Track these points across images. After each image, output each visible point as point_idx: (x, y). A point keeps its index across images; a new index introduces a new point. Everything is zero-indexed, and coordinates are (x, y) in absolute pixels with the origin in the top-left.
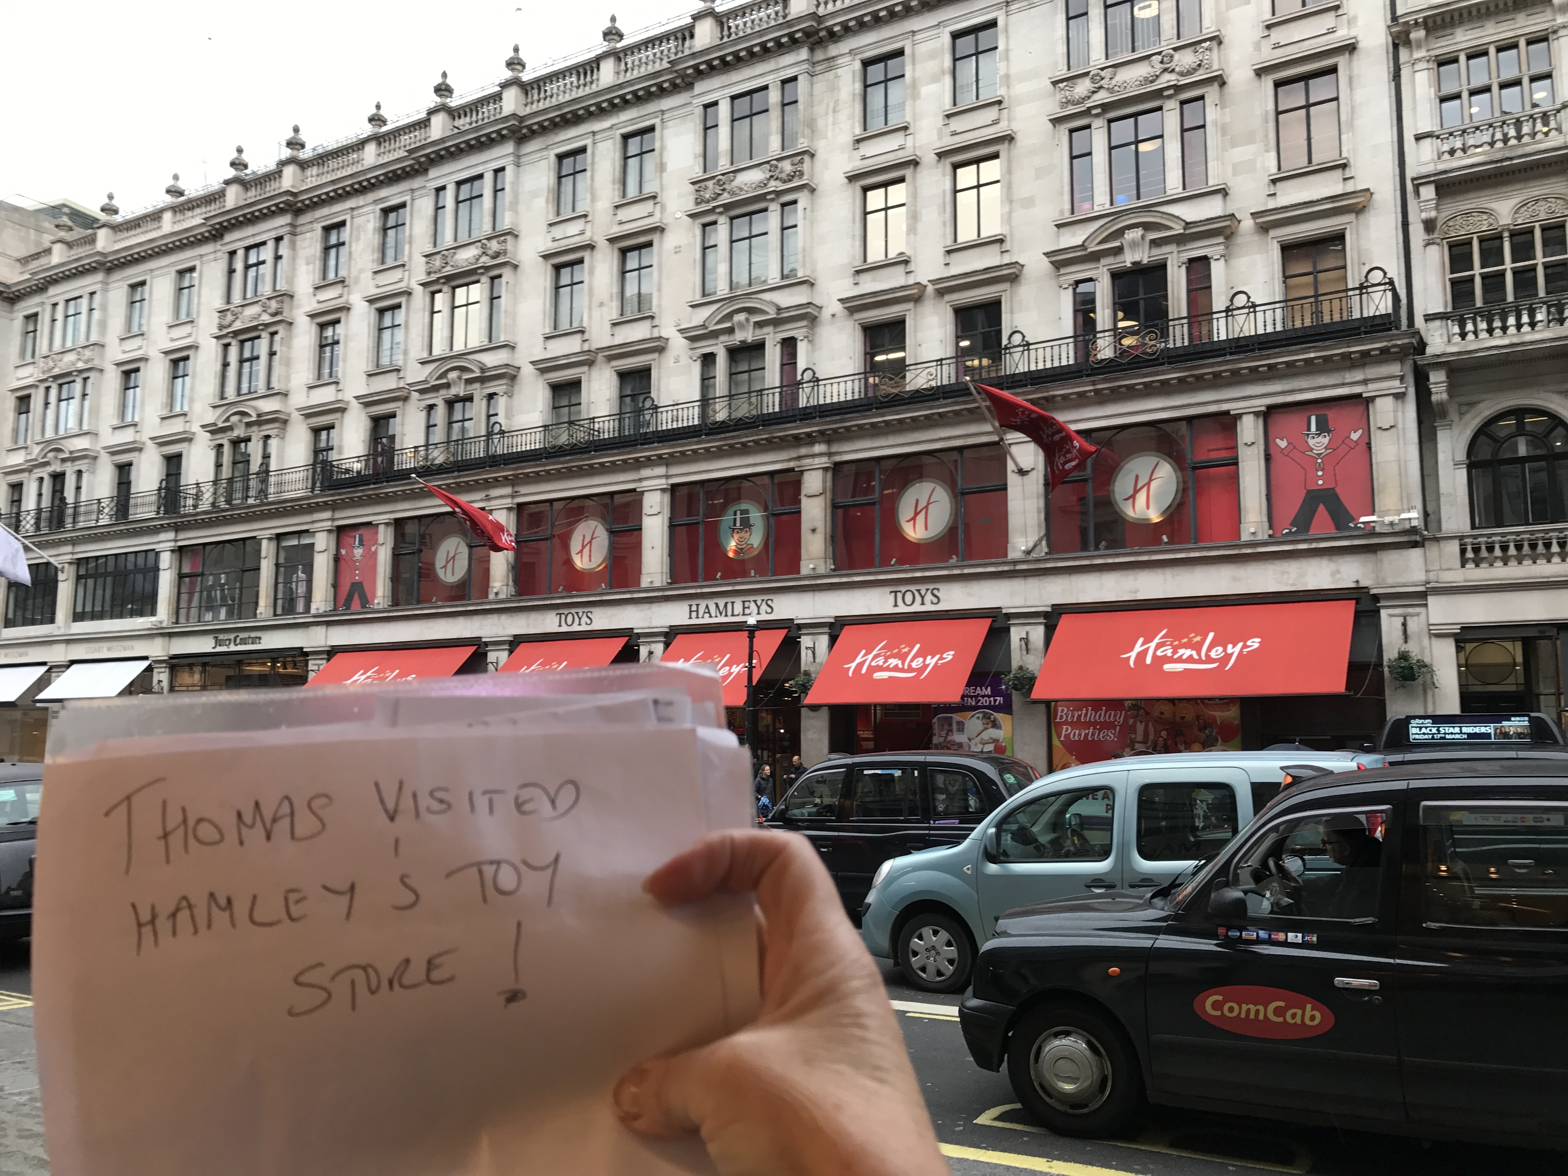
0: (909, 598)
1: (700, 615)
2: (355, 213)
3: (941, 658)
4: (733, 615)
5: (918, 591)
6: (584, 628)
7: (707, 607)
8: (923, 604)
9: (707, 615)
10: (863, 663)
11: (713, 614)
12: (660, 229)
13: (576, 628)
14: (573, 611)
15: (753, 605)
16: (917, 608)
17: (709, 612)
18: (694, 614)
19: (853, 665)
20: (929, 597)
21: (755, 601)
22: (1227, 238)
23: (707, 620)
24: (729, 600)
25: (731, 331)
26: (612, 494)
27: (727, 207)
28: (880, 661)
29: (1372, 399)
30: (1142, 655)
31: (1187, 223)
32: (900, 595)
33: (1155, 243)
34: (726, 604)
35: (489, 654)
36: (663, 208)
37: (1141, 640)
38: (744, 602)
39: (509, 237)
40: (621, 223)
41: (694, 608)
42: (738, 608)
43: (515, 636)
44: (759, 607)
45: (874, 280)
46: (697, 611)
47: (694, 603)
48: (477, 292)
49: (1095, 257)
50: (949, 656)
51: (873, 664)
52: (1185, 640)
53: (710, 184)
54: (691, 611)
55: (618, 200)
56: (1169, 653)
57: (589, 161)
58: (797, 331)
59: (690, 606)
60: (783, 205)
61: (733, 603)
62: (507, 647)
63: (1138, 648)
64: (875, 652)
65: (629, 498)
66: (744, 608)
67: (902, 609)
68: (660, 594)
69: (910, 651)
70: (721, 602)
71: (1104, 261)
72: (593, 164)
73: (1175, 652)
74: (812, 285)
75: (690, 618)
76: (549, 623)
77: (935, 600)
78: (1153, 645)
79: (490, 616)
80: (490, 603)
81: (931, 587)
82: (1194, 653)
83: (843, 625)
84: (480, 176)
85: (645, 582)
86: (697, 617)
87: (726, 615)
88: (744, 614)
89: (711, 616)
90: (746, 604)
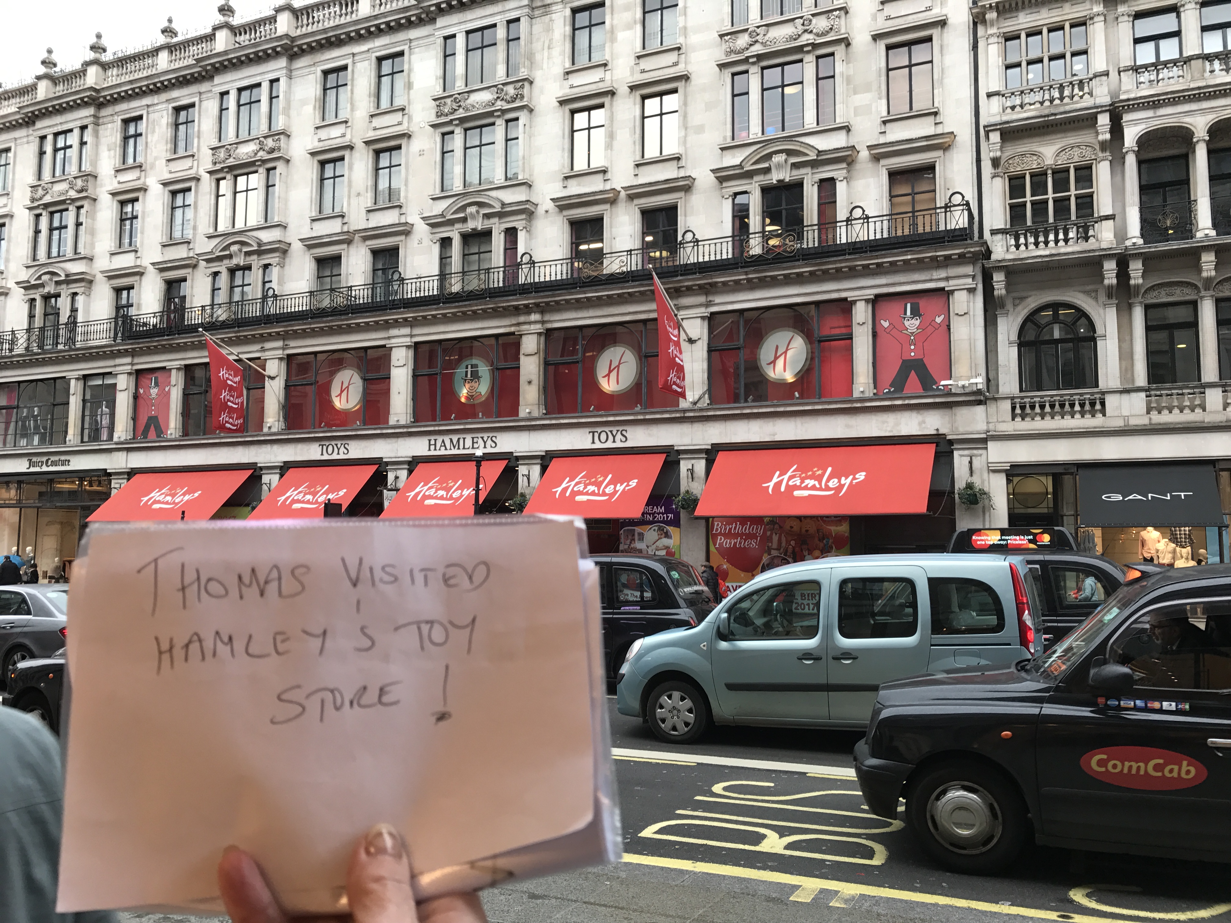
0: (603, 437)
1: (438, 448)
2: (151, 109)
3: (628, 485)
4: (464, 448)
5: (611, 432)
6: (342, 456)
7: (443, 441)
8: (614, 441)
9: (443, 448)
10: (567, 488)
11: (448, 447)
12: (407, 136)
13: (335, 456)
14: (333, 443)
15: (480, 441)
16: (610, 445)
17: (445, 446)
18: (432, 447)
19: (559, 489)
20: (619, 437)
21: (482, 438)
22: (849, 164)
23: (443, 452)
24: (461, 436)
25: (464, 220)
26: (366, 349)
27: (462, 120)
28: (581, 487)
29: (952, 292)
30: (778, 484)
31: (819, 152)
32: (596, 435)
33: (795, 166)
34: (459, 439)
35: (263, 476)
36: (410, 119)
37: (778, 473)
38: (473, 438)
39: (282, 137)
40: (375, 129)
41: (433, 442)
42: (468, 443)
43: (285, 462)
44: (485, 443)
45: (579, 185)
46: (435, 445)
47: (432, 438)
48: (256, 180)
49: (749, 175)
50: (633, 483)
51: (575, 489)
52: (810, 473)
53: (448, 101)
54: (430, 445)
55: (373, 111)
56: (798, 483)
57: (349, 77)
58: (518, 222)
59: (430, 441)
60: (507, 121)
61: (464, 439)
62: (278, 471)
63: (775, 479)
64: (577, 480)
65: (381, 352)
66: (473, 443)
67: (598, 445)
68: (405, 430)
69: (604, 480)
70: (455, 438)
71: (756, 178)
72: (353, 80)
73: (802, 482)
74: (530, 186)
75: (430, 450)
76: (313, 452)
77: (624, 439)
78: (786, 477)
79: (264, 446)
80: (264, 435)
81: (621, 428)
82: (816, 483)
83: (552, 458)
84: (259, 85)
85: (392, 421)
86: (435, 449)
87: (459, 448)
88: (473, 448)
89: (446, 449)
90: (475, 440)
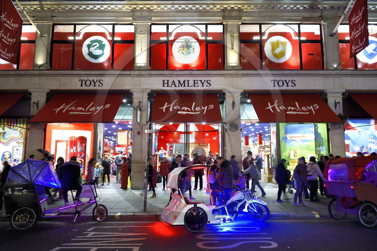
1: (170, 85)
4: (188, 86)
7: (173, 81)
9: (173, 86)
11: (177, 85)
13: (92, 87)
14: (90, 79)
15: (199, 82)
17: (175, 84)
18: (166, 85)
21: (201, 81)
23: (173, 88)
24: (186, 79)
32: (276, 82)
34: (184, 81)
35: (32, 97)
38: (194, 81)
41: (166, 81)
42: (191, 83)
43: (51, 90)
44: (203, 83)
46: (168, 83)
47: (166, 79)
54: (164, 83)
59: (164, 81)
61: (188, 81)
62: (45, 94)
66: (194, 83)
70: (182, 80)
75: (164, 86)
76: (74, 84)
77: (293, 85)
86: (168, 86)
87: (184, 86)
88: (194, 86)
89: (175, 86)
90: (196, 82)
